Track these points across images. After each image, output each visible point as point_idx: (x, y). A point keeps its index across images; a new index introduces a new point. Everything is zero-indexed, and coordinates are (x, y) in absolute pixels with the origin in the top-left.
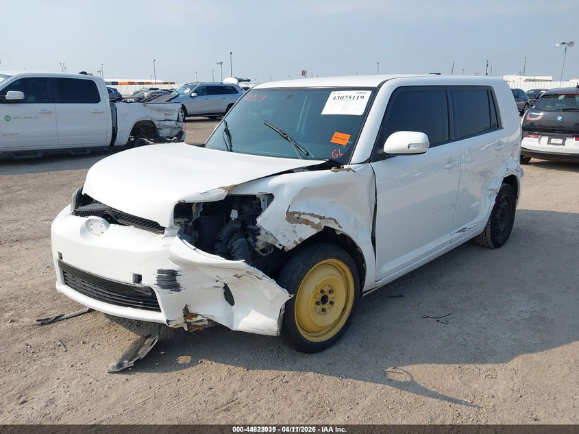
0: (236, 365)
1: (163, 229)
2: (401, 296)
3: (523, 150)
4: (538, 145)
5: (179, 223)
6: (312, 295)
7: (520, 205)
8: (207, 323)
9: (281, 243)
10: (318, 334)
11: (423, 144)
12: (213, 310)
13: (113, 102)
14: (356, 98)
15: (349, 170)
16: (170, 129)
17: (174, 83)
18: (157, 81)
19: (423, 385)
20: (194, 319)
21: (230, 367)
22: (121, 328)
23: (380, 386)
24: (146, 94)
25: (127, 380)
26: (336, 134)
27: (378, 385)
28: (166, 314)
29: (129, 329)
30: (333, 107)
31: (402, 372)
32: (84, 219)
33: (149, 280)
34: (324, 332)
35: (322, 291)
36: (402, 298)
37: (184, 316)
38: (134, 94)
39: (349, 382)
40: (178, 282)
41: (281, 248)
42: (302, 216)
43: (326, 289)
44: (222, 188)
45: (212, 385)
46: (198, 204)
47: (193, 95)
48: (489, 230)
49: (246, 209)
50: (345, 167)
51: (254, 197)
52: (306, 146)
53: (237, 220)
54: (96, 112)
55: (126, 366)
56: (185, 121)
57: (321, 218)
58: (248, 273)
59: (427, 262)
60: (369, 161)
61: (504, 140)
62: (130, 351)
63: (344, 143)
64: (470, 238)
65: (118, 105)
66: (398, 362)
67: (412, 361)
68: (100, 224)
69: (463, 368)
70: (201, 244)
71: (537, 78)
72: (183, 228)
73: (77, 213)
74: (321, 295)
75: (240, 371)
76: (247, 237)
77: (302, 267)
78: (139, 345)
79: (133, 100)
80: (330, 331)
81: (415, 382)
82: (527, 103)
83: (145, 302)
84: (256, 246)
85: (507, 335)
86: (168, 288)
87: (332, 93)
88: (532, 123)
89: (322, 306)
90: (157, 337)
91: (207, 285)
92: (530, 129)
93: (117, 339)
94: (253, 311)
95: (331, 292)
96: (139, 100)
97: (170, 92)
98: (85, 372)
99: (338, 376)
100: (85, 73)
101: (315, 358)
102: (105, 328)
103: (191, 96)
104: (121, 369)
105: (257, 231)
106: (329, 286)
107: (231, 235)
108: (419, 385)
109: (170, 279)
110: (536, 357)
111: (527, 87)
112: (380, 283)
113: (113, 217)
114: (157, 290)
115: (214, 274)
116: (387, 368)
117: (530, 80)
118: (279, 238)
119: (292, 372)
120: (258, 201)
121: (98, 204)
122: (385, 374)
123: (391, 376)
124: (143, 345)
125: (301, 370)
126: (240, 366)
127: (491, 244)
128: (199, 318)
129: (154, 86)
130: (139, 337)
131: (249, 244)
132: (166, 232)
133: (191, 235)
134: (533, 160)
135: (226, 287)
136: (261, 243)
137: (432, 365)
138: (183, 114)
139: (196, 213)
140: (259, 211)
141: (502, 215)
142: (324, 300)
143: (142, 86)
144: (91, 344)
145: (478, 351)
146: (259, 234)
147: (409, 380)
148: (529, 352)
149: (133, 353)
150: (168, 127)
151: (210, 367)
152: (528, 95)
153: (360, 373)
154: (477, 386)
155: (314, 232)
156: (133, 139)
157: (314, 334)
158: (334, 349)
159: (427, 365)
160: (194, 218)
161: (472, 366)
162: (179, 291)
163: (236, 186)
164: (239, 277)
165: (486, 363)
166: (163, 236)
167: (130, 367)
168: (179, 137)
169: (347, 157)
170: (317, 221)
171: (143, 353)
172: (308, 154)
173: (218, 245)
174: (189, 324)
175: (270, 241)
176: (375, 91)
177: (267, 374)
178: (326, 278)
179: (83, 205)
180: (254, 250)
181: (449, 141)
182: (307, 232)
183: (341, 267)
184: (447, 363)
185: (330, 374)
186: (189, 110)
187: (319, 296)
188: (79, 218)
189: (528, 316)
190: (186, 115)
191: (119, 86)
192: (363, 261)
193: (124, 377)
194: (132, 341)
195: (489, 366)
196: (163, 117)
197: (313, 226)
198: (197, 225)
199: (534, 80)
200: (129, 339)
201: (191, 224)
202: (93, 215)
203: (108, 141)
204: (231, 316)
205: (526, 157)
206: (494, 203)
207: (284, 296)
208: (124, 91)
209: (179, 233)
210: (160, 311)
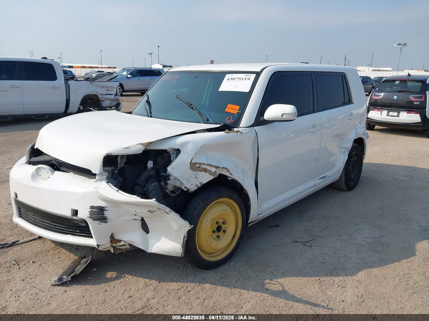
0: (151, 279)
1: (95, 175)
2: (277, 226)
3: (368, 120)
4: (380, 116)
5: (107, 170)
6: (209, 225)
7: (366, 160)
8: (128, 247)
9: (186, 186)
10: (214, 255)
11: (293, 113)
12: (133, 237)
13: (67, 80)
14: (244, 79)
15: (238, 132)
16: (110, 101)
17: (116, 68)
18: (103, 66)
19: (291, 293)
20: (119, 244)
21: (146, 280)
22: (63, 251)
23: (259, 294)
24: (94, 75)
25: (65, 291)
26: (229, 105)
27: (257, 293)
28: (97, 240)
29: (70, 251)
30: (227, 86)
31: (276, 283)
32: (35, 167)
33: (84, 214)
34: (219, 253)
35: (217, 223)
36: (278, 227)
37: (111, 241)
38: (86, 75)
39: (237, 291)
40: (105, 216)
41: (186, 190)
42: (202, 166)
43: (220, 221)
44: (140, 144)
45: (131, 294)
46: (122, 156)
47: (129, 76)
48: (344, 178)
49: (159, 160)
50: (235, 129)
51: (165, 151)
52: (207, 114)
53: (152, 168)
54: (54, 87)
55: (65, 280)
56: (122, 95)
57: (217, 167)
58: (158, 208)
59: (297, 200)
60: (253, 126)
61: (355, 112)
62: (69, 269)
63: (235, 112)
64: (330, 183)
65: (71, 82)
66: (273, 276)
67: (284, 275)
68: (47, 171)
69: (322, 280)
70: (124, 187)
71: (380, 69)
72: (111, 174)
73: (30, 163)
74: (217, 225)
75: (154, 283)
76: (160, 181)
77: (202, 204)
78: (76, 264)
79: (83, 79)
80: (223, 252)
81: (285, 290)
82: (373, 87)
83: (81, 230)
84: (167, 188)
85: (355, 255)
86: (98, 220)
87: (227, 75)
88: (376, 101)
89: (217, 234)
90: (90, 258)
91: (128, 218)
92: (374, 105)
93: (60, 259)
94: (163, 237)
95: (224, 223)
96: (87, 79)
97: (112, 74)
98: (33, 284)
99: (228, 286)
100: (46, 58)
101: (211, 273)
102: (51, 251)
103: (127, 77)
104: (61, 283)
105: (167, 177)
106: (222, 219)
107: (148, 180)
108: (289, 293)
109: (99, 214)
110: (375, 271)
111: (373, 75)
112: (261, 217)
113: (57, 166)
114: (89, 221)
115: (133, 210)
116: (265, 280)
117: (376, 70)
118: (184, 182)
119: (193, 284)
120: (168, 155)
121: (46, 156)
122: (264, 285)
123: (267, 286)
124: (79, 264)
125: (200, 283)
126: (154, 279)
127: (345, 188)
128: (122, 243)
129: (101, 70)
130: (77, 258)
131: (161, 187)
132: (97, 177)
133: (117, 180)
134: (377, 127)
135: (143, 220)
136: (171, 186)
137: (299, 278)
138: (121, 90)
139: (121, 164)
140: (169, 162)
141: (353, 167)
142: (219, 229)
143: (91, 70)
144: (39, 263)
145: (333, 267)
146: (169, 179)
147: (281, 289)
148: (370, 267)
149: (71, 270)
150: (109, 99)
151: (131, 280)
152: (374, 81)
153: (245, 284)
154: (331, 293)
155: (211, 178)
156: (82, 108)
157: (211, 255)
158: (226, 266)
159: (295, 278)
160: (119, 167)
161: (329, 278)
162: (106, 222)
163: (151, 143)
164: (152, 212)
165: (339, 276)
166: (94, 180)
167: (68, 281)
168: (117, 107)
169: (237, 123)
170: (213, 170)
171: (79, 270)
172: (208, 120)
173: (137, 188)
174: (114, 248)
175: (178, 184)
176: (258, 74)
177: (174, 285)
178: (220, 212)
179: (36, 157)
180: (165, 192)
181: (313, 112)
182: (206, 178)
183: (232, 204)
184: (310, 276)
185: (222, 285)
186: (126, 88)
187: (215, 226)
188: (31, 166)
189: (370, 240)
190: (124, 91)
191: (74, 69)
192: (248, 200)
193: (63, 289)
194: (71, 261)
195: (341, 278)
196: (105, 92)
197: (210, 173)
198: (122, 172)
199: (379, 71)
200: (69, 258)
201: (116, 171)
202: (42, 164)
203: (63, 109)
204: (146, 242)
205: (371, 125)
206: (347, 157)
207: (186, 226)
208: (77, 72)
209: (107, 178)
210: (92, 237)
